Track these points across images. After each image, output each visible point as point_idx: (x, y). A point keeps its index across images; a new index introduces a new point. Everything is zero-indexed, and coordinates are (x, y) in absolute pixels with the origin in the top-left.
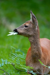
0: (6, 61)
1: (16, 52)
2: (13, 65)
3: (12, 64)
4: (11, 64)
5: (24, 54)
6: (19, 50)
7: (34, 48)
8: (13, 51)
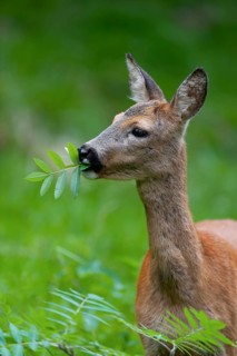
0: (31, 335)
1: (82, 273)
2: (66, 351)
3: (60, 348)
4: (55, 345)
5: (119, 286)
6: (96, 267)
7: (164, 235)
8: (66, 271)
